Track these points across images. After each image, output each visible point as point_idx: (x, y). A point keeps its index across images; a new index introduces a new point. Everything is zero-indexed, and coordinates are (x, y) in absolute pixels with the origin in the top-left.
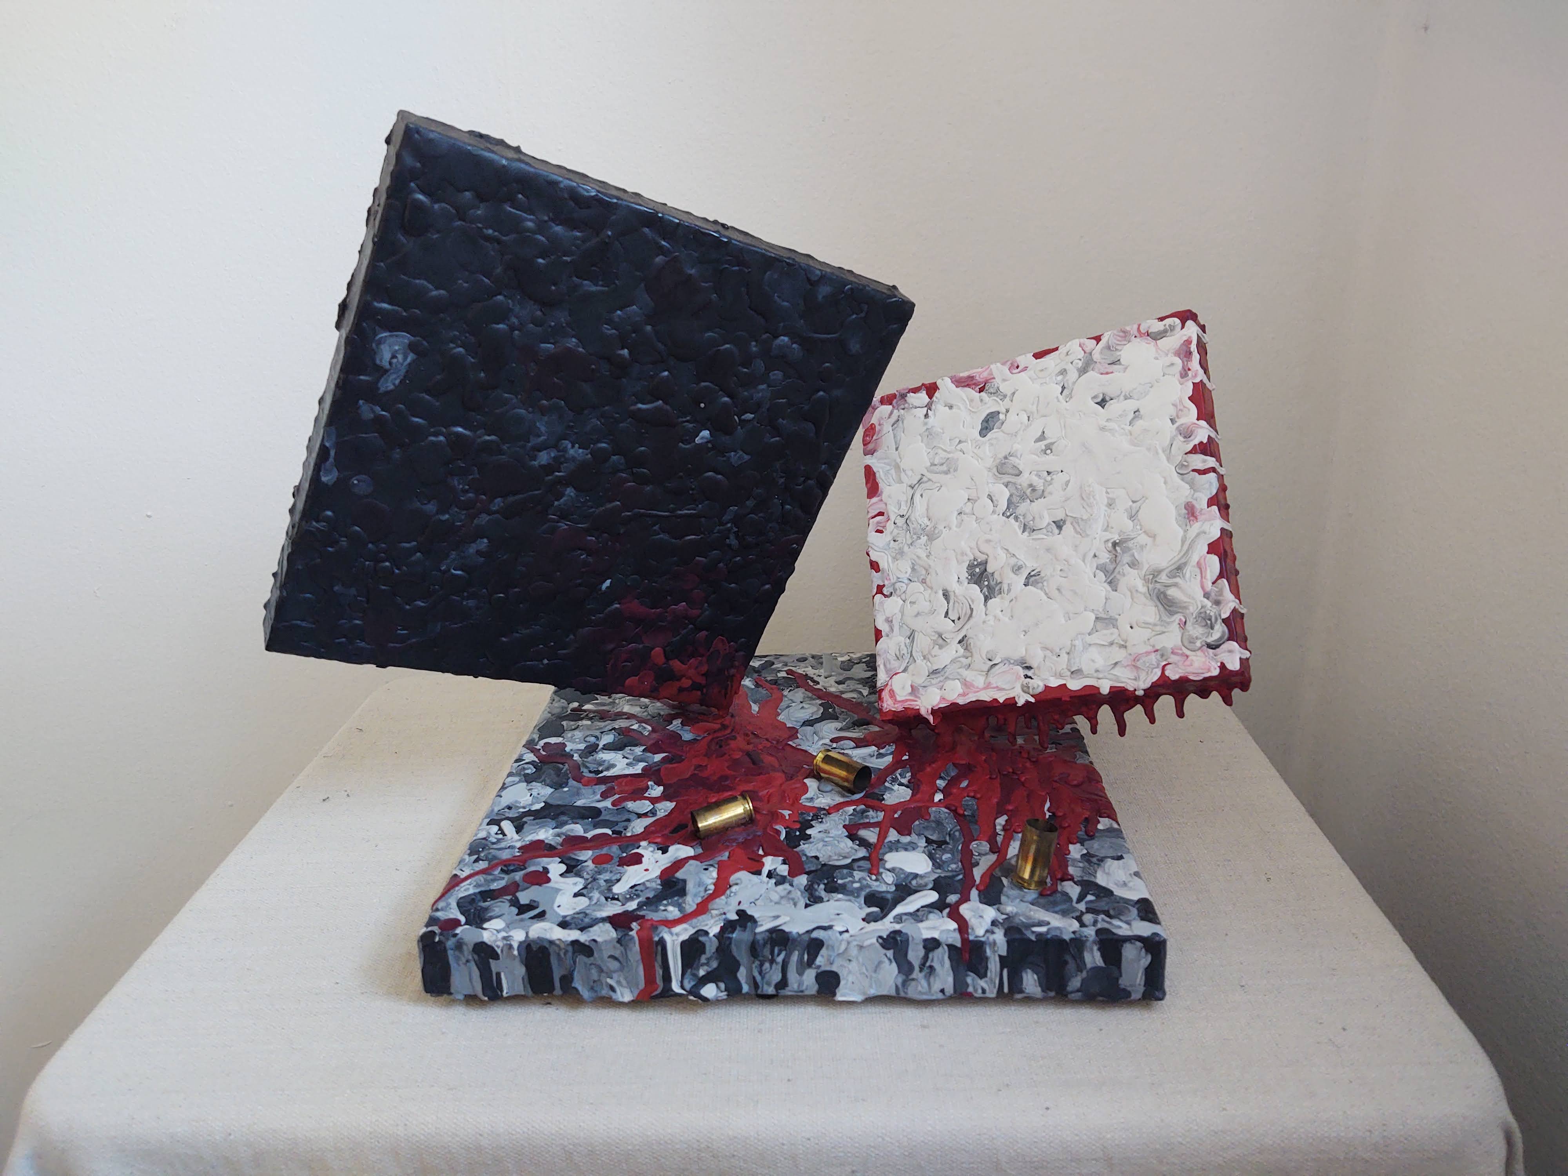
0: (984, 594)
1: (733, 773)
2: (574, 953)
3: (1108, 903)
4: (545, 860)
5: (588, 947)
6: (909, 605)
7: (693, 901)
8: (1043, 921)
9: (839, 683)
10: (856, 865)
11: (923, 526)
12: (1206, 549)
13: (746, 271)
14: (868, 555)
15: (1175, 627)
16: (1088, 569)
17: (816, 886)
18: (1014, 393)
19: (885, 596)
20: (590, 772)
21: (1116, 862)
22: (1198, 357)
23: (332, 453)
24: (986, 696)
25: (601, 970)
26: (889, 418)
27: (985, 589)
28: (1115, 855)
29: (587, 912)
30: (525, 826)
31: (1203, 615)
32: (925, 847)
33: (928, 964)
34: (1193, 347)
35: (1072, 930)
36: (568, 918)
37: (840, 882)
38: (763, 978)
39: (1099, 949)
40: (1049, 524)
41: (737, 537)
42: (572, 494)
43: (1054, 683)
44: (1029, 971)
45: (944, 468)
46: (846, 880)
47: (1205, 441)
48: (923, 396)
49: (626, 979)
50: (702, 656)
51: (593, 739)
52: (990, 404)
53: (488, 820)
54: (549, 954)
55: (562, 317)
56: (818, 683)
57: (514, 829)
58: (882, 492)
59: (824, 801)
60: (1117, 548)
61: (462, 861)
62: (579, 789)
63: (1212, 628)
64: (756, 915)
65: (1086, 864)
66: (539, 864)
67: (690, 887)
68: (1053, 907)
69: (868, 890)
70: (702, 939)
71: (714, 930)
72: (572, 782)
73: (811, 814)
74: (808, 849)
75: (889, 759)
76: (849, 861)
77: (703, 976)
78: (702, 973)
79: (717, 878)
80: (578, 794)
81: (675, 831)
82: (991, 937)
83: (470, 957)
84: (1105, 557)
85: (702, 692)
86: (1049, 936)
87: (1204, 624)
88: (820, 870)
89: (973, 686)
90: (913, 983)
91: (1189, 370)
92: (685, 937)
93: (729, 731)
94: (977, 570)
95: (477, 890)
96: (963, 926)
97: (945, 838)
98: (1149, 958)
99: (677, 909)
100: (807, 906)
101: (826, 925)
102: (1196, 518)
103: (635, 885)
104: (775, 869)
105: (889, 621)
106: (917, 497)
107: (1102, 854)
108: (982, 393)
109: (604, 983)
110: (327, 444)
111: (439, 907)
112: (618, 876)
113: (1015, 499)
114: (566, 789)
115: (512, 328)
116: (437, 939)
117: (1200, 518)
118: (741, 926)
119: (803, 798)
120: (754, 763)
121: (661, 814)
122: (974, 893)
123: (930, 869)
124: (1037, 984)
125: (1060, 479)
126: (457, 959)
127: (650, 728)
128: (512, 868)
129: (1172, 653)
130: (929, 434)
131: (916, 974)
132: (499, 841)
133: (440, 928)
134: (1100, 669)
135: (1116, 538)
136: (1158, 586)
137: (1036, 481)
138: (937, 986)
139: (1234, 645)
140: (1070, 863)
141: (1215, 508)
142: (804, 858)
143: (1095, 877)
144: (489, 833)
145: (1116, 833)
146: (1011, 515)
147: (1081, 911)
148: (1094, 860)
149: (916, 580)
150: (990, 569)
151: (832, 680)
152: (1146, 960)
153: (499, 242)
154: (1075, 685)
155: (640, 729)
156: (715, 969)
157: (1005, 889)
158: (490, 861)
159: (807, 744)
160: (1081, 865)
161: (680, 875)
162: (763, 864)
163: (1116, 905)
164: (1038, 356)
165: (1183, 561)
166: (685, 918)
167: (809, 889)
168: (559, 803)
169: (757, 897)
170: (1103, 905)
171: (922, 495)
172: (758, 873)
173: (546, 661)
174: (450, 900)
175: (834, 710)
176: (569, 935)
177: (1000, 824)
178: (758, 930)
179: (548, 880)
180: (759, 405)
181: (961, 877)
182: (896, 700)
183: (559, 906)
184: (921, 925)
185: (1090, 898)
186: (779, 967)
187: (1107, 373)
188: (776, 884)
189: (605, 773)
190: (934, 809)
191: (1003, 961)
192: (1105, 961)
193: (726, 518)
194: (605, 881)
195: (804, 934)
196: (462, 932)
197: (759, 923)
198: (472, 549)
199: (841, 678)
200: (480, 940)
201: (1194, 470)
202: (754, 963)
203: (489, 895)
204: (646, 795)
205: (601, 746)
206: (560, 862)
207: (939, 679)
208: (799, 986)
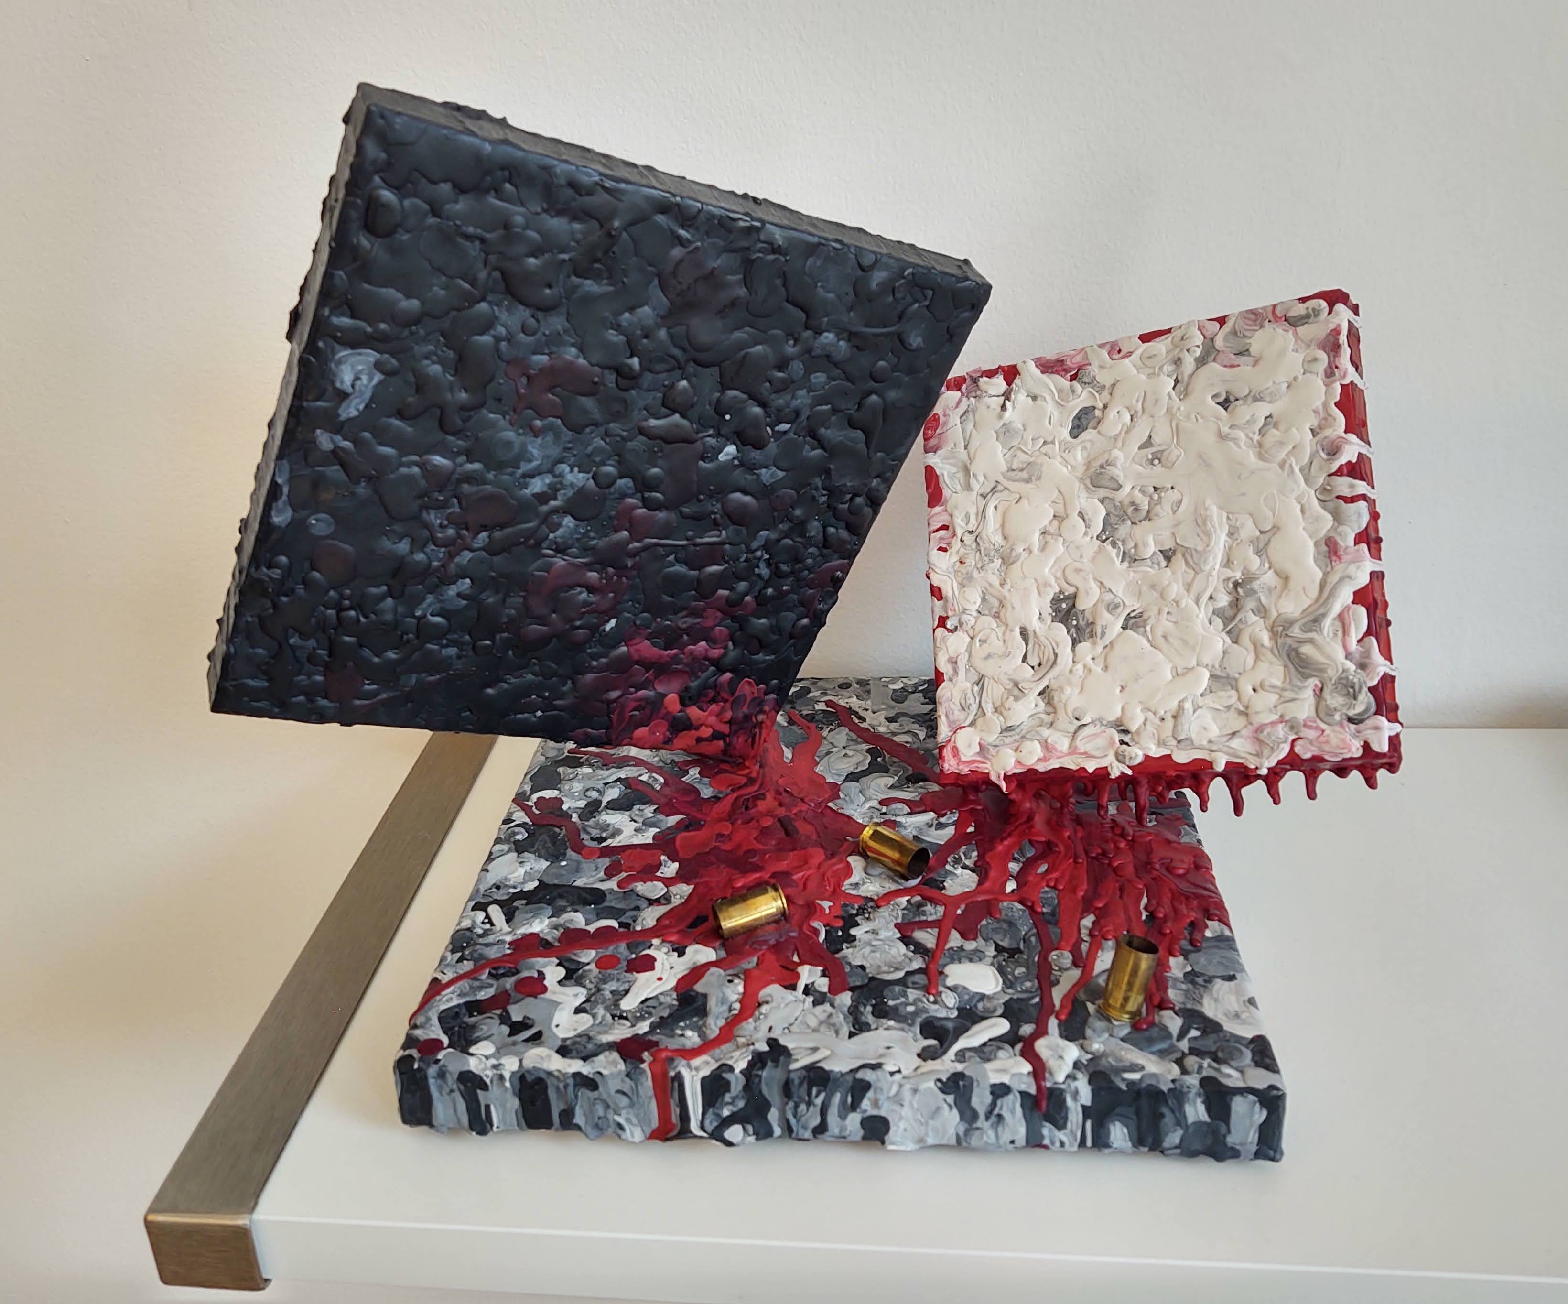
0: (1071, 636)
1: (761, 846)
2: (575, 1085)
3: (1215, 1042)
4: (541, 960)
5: (593, 1080)
6: (978, 644)
7: (715, 1024)
8: (1136, 1065)
9: (890, 720)
10: (911, 979)
11: (997, 546)
12: (1351, 598)
13: (783, 259)
14: (928, 578)
15: (1308, 695)
16: (1202, 614)
17: (862, 1009)
18: (1114, 385)
19: (949, 631)
20: (592, 839)
21: (1227, 983)
22: (1348, 351)
23: (285, 490)
24: (1071, 764)
25: (607, 1107)
26: (957, 407)
27: (1073, 630)
28: (1226, 974)
29: (591, 1034)
30: (517, 913)
31: (1344, 681)
32: (994, 957)
33: (996, 1112)
34: (1343, 339)
35: (1171, 1078)
36: (568, 1043)
37: (891, 1003)
38: (798, 1121)
39: (1204, 1102)
40: (1154, 553)
41: (768, 563)
42: (571, 525)
43: (1156, 752)
44: (1118, 1124)
45: (1024, 475)
46: (898, 1002)
47: (1354, 460)
48: (999, 383)
49: (637, 1116)
50: (726, 701)
51: (594, 795)
52: (1082, 397)
53: (473, 903)
54: (546, 1087)
55: (557, 323)
56: (864, 720)
57: (503, 917)
58: (947, 501)
59: (871, 888)
60: (1240, 590)
61: (443, 959)
62: (579, 863)
63: (1355, 698)
64: (790, 1046)
65: (1190, 986)
66: (531, 968)
67: (712, 1004)
68: (1149, 1046)
69: (924, 1016)
70: (727, 1076)
71: (741, 1065)
72: (570, 853)
73: (856, 906)
74: (853, 955)
75: (951, 831)
76: (901, 974)
77: (728, 1117)
78: (726, 1112)
79: (744, 993)
80: (578, 870)
81: (693, 925)
82: (1074, 1085)
83: (455, 1087)
84: (1224, 600)
85: (725, 741)
86: (1144, 1085)
87: (1345, 692)
88: (866, 985)
89: (1055, 749)
90: (977, 1133)
91: (1337, 367)
92: (706, 1072)
93: (756, 787)
94: (1064, 606)
95: (462, 1001)
96: (1039, 1070)
97: (1019, 944)
98: (1265, 1113)
99: (696, 1034)
100: (851, 1035)
101: (873, 1062)
102: (1339, 557)
103: (646, 1000)
104: (813, 983)
105: (954, 662)
106: (990, 510)
107: (1211, 971)
108: (1074, 382)
109: (611, 1121)
110: (279, 481)
111: (418, 1023)
112: (626, 986)
113: (1113, 520)
114: (564, 863)
115: (498, 339)
116: (416, 1066)
117: (1345, 558)
118: (773, 1061)
119: (847, 882)
120: (787, 834)
121: (676, 901)
122: (1053, 1024)
123: (999, 988)
124: (1127, 1138)
125: (1171, 497)
126: (440, 1089)
127: (662, 780)
128: (501, 971)
129: (1305, 725)
130: (1006, 432)
131: (981, 1122)
132: (486, 933)
133: (419, 1051)
134: (1213, 739)
135: (1238, 575)
136: (1289, 641)
137: (1138, 496)
138: (1006, 1137)
139: (1383, 720)
140: (1170, 983)
141: (1364, 546)
142: (847, 969)
143: (1201, 1004)
144: (474, 922)
145: (1227, 942)
146: (1107, 539)
147: (1183, 1053)
148: (1200, 980)
149: (987, 612)
150: (1081, 605)
151: (881, 717)
152: (1260, 1115)
153: (482, 240)
154: (1182, 757)
155: (650, 781)
156: (741, 1109)
157: (1091, 1020)
158: (476, 961)
159: (851, 806)
160: (1184, 987)
161: (699, 987)
162: (798, 976)
163: (1225, 1044)
164: (1146, 338)
165: (1322, 611)
166: (706, 1046)
167: (854, 1012)
168: (556, 882)
169: (792, 1021)
170: (1210, 1043)
171: (996, 507)
172: (792, 987)
173: (539, 713)
174: (430, 1014)
175: (884, 759)
176: (570, 1065)
177: (1087, 928)
178: (794, 1066)
179: (545, 989)
180: (797, 413)
181: (1037, 1000)
182: (960, 760)
183: (557, 1026)
184: (989, 1066)
185: (1194, 1033)
186: (818, 1109)
187: (1232, 366)
188: (815, 1003)
189: (608, 842)
190: (1005, 904)
191: (1086, 1112)
192: (1210, 1116)
193: (755, 545)
194: (611, 992)
195: (847, 1073)
196: (445, 1056)
197: (794, 1057)
198: (452, 591)
199: (892, 714)
200: (466, 1069)
201: (1338, 497)
202: (787, 1103)
203: (475, 1007)
204: (658, 874)
205: (604, 804)
206: (558, 965)
207: (1013, 738)
208: (841, 1131)
